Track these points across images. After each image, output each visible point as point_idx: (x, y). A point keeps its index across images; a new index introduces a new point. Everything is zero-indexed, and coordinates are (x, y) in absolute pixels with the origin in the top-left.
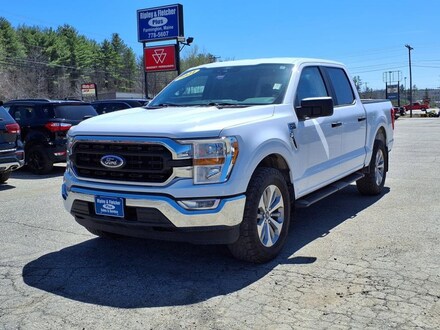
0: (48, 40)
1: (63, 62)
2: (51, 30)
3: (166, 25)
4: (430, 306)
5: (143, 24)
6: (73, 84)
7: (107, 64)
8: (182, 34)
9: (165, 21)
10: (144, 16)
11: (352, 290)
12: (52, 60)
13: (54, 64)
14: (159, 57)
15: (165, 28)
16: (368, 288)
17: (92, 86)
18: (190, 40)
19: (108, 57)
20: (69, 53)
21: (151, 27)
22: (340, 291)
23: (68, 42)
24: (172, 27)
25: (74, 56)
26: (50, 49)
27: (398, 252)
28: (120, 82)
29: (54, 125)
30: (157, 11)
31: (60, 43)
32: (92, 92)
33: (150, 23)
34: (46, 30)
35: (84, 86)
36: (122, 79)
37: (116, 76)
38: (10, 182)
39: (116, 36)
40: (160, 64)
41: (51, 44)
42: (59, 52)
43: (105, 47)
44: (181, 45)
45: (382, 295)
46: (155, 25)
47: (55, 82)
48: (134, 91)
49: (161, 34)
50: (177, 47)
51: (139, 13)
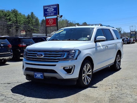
0: (8, 14)
1: (13, 22)
2: (9, 11)
3: (53, 11)
4: (132, 90)
5: (45, 10)
6: (17, 30)
7: (29, 23)
8: (59, 14)
9: (53, 9)
10: (46, 8)
11: (113, 87)
12: (9, 22)
13: (10, 23)
14: (51, 22)
15: (53, 12)
16: (117, 87)
17: (25, 31)
18: (61, 16)
19: (30, 21)
20: (15, 19)
21: (48, 12)
22: (109, 88)
23: (15, 15)
24: (55, 12)
25: (17, 20)
26: (8, 18)
27: (126, 80)
28: (34, 29)
29: (21, 45)
30: (50, 6)
31: (12, 15)
32: (24, 33)
33: (48, 10)
34: (7, 11)
35: (21, 31)
36: (34, 28)
37: (32, 27)
38: (7, 63)
39: (32, 13)
40: (51, 24)
41: (9, 16)
42: (11, 19)
43: (28, 17)
44: (58, 18)
45: (120, 88)
46: (49, 11)
47: (10, 30)
48: (39, 33)
49: (51, 14)
50: (57, 18)
51: (44, 7)
